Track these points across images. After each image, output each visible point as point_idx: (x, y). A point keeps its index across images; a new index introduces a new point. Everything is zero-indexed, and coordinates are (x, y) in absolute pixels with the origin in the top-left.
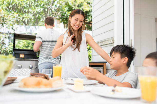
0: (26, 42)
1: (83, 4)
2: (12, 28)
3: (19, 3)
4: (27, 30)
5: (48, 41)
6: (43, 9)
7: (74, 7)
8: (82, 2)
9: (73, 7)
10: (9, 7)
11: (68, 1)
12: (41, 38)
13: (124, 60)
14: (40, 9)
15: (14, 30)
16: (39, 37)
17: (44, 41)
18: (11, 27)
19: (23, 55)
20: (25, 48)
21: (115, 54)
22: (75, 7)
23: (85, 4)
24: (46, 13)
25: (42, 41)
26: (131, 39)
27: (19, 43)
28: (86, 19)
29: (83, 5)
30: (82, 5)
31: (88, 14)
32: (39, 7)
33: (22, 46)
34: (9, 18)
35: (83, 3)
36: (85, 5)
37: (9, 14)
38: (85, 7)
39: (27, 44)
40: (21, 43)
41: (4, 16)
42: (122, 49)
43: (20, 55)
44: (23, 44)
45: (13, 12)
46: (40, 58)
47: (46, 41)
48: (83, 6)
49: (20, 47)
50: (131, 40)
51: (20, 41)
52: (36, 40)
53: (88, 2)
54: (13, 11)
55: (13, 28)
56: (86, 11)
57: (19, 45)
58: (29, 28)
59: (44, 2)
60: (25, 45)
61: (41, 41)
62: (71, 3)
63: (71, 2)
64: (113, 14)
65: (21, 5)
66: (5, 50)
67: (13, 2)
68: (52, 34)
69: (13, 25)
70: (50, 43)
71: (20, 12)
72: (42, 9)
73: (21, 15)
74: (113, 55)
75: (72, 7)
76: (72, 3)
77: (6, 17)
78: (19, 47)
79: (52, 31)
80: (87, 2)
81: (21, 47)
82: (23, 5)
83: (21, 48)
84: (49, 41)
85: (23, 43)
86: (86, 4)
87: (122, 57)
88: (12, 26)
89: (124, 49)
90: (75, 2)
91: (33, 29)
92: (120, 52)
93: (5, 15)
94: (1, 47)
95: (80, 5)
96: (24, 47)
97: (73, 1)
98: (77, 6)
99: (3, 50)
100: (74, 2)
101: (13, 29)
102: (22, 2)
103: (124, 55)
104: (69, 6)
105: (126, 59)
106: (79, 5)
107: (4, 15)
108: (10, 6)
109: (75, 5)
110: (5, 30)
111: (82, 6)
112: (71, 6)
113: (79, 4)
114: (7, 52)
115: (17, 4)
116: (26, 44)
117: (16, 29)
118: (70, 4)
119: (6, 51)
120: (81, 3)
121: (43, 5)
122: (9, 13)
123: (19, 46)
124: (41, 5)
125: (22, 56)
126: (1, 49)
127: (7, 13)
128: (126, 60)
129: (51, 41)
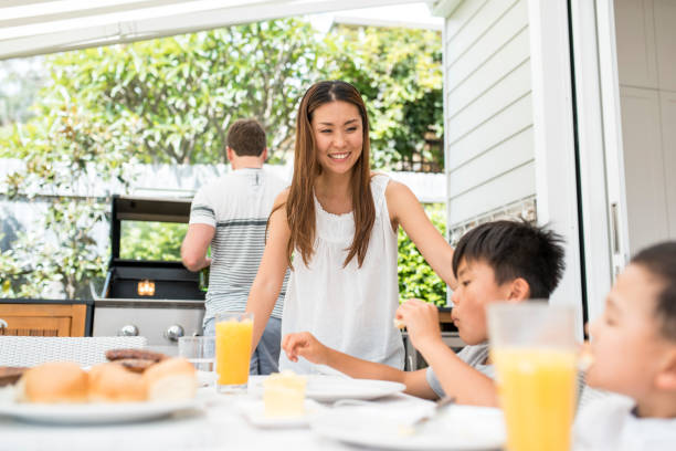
0: (171, 233)
1: (414, 64)
2: (119, 178)
3: (149, 75)
4: (180, 183)
5: (240, 224)
6: (246, 92)
7: (376, 77)
8: (412, 54)
9: (372, 80)
10: (113, 95)
11: (350, 55)
12: (212, 211)
13: (512, 294)
14: (231, 96)
15: (127, 185)
16: (204, 208)
17: (227, 225)
18: (116, 171)
19: (153, 285)
20: (169, 258)
21: (470, 268)
22: (380, 80)
23: (424, 60)
24: (261, 108)
25: (214, 225)
26: (611, 201)
27: (145, 236)
28: (431, 127)
29: (418, 66)
30: (409, 66)
31: (437, 105)
32: (230, 86)
33: (159, 250)
34: (107, 137)
35: (415, 60)
36: (426, 65)
37: (111, 120)
38: (425, 73)
39: (177, 239)
40: (153, 235)
41: (86, 129)
42: (497, 242)
43: (140, 285)
44: (163, 240)
45: (125, 113)
46: (213, 293)
47: (233, 224)
48: (414, 70)
49: (151, 254)
50: (614, 205)
51: (151, 230)
52: (191, 222)
53: (438, 52)
54: (126, 107)
55: (123, 177)
56: (428, 90)
57: (145, 244)
58: (191, 172)
59: (250, 66)
60: (168, 244)
61: (212, 223)
62: (365, 61)
63: (362, 57)
64: (526, 94)
65: (158, 80)
66: (92, 267)
67: (125, 73)
68: (257, 190)
69: (124, 164)
70: (250, 228)
71: (154, 110)
72: (241, 94)
73: (156, 124)
74: (462, 273)
75: (371, 76)
76: (370, 61)
77: (95, 133)
78: (145, 255)
79: (257, 179)
80: (433, 55)
81: (154, 252)
82: (164, 81)
83: (150, 258)
84: (246, 224)
85: (162, 234)
86: (428, 60)
87: (501, 280)
88: (121, 167)
89: (507, 244)
90: (383, 56)
91: (204, 176)
92: (492, 255)
93: (91, 127)
94: (77, 254)
95: (404, 66)
96: (164, 251)
97: (374, 53)
98: (389, 73)
99: (82, 268)
100: (376, 58)
101: (123, 181)
102: (159, 68)
103: (507, 269)
104: (356, 75)
105: (518, 284)
106: (400, 68)
107: (87, 125)
108: (114, 91)
109: (382, 69)
110: (93, 185)
111: (411, 72)
112: (365, 75)
113: (397, 65)
114: (98, 275)
115: (142, 78)
116: (172, 241)
117: (135, 179)
118: (357, 67)
119: (94, 271)
120: (405, 57)
121: (247, 78)
122: (110, 117)
123: (144, 250)
124: (238, 79)
125: (146, 288)
126: (77, 265)
127: (103, 118)
128: (518, 291)
129: (253, 223)
